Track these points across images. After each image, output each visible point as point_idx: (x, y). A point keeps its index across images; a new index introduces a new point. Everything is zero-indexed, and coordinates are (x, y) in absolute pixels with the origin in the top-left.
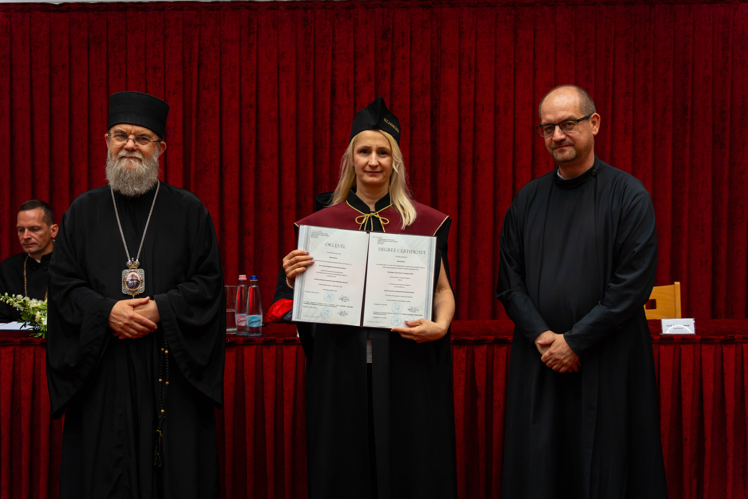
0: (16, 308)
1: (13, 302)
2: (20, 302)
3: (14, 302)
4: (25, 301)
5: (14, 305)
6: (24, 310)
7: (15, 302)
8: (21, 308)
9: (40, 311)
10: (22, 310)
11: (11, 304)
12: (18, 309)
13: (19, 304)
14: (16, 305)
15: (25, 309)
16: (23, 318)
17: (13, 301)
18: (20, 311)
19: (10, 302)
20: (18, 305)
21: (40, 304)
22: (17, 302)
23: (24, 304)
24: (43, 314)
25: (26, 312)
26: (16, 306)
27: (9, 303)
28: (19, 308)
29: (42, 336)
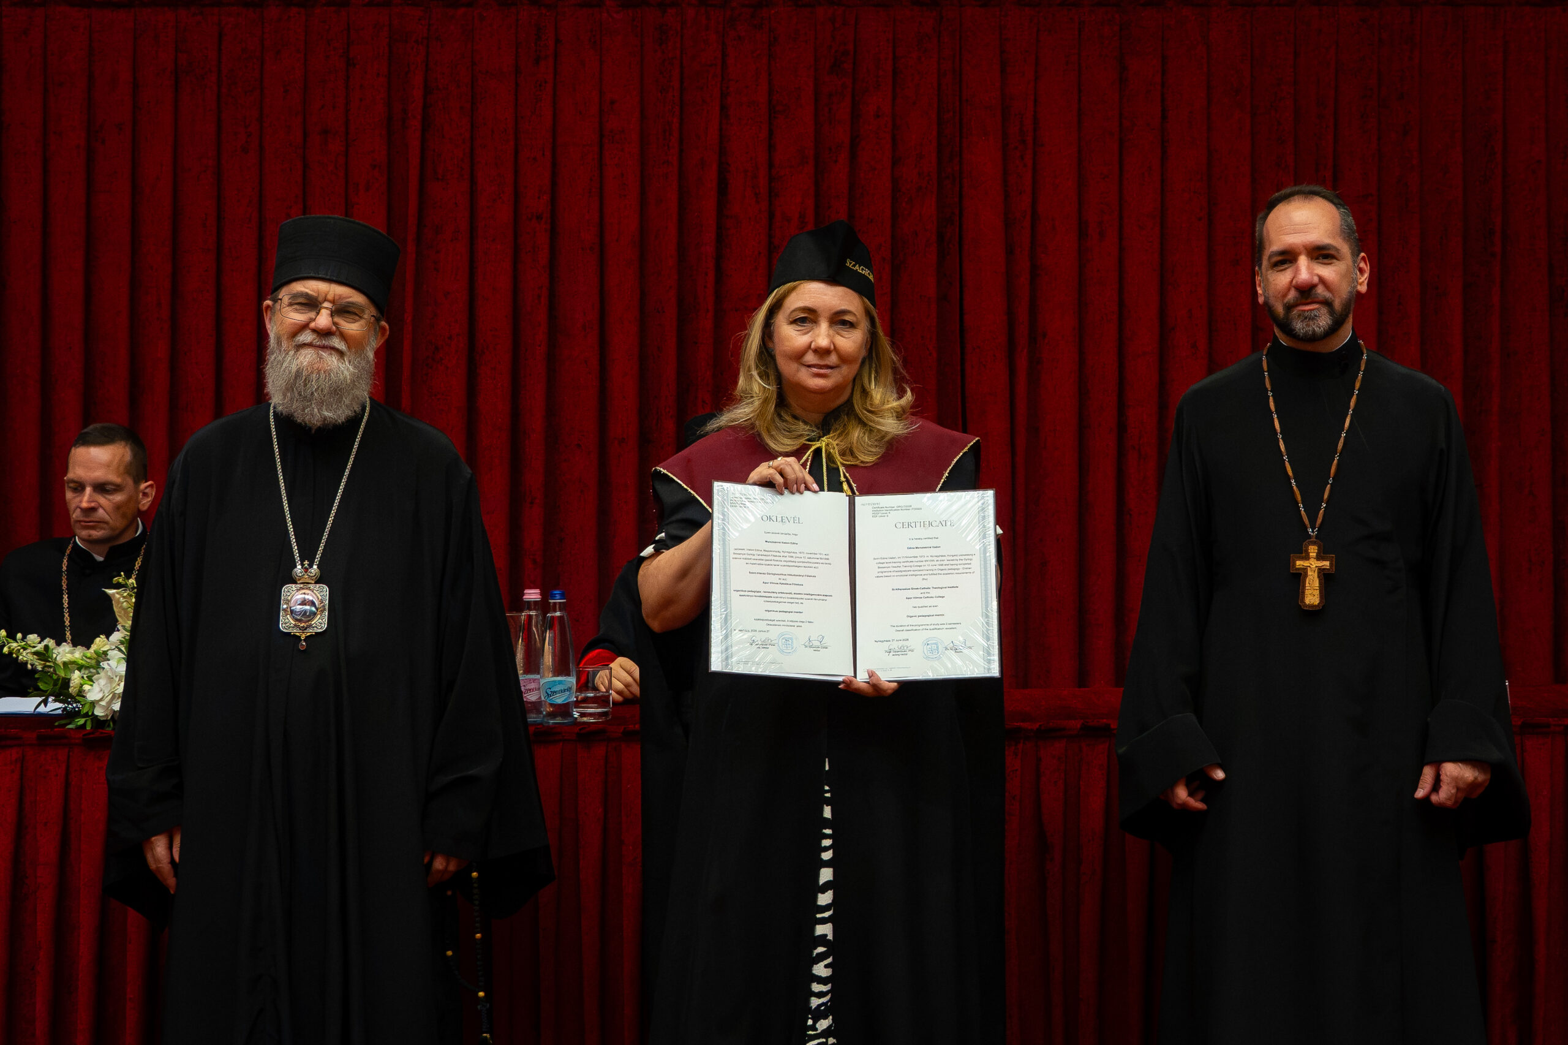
0: (26, 663)
1: (19, 650)
2: (34, 650)
3: (22, 650)
4: (46, 647)
5: (21, 657)
6: (43, 668)
7: (24, 650)
8: (36, 663)
9: (80, 668)
10: (39, 668)
11: (14, 655)
12: (29, 667)
13: (35, 653)
14: (25, 656)
15: (45, 666)
16: (41, 686)
17: (19, 648)
18: (34, 671)
19: (13, 649)
20: (30, 657)
21: (80, 653)
22: (28, 651)
23: (44, 655)
24: (87, 677)
25: (49, 672)
26: (25, 659)
27: (10, 653)
28: (32, 665)
29: (84, 725)
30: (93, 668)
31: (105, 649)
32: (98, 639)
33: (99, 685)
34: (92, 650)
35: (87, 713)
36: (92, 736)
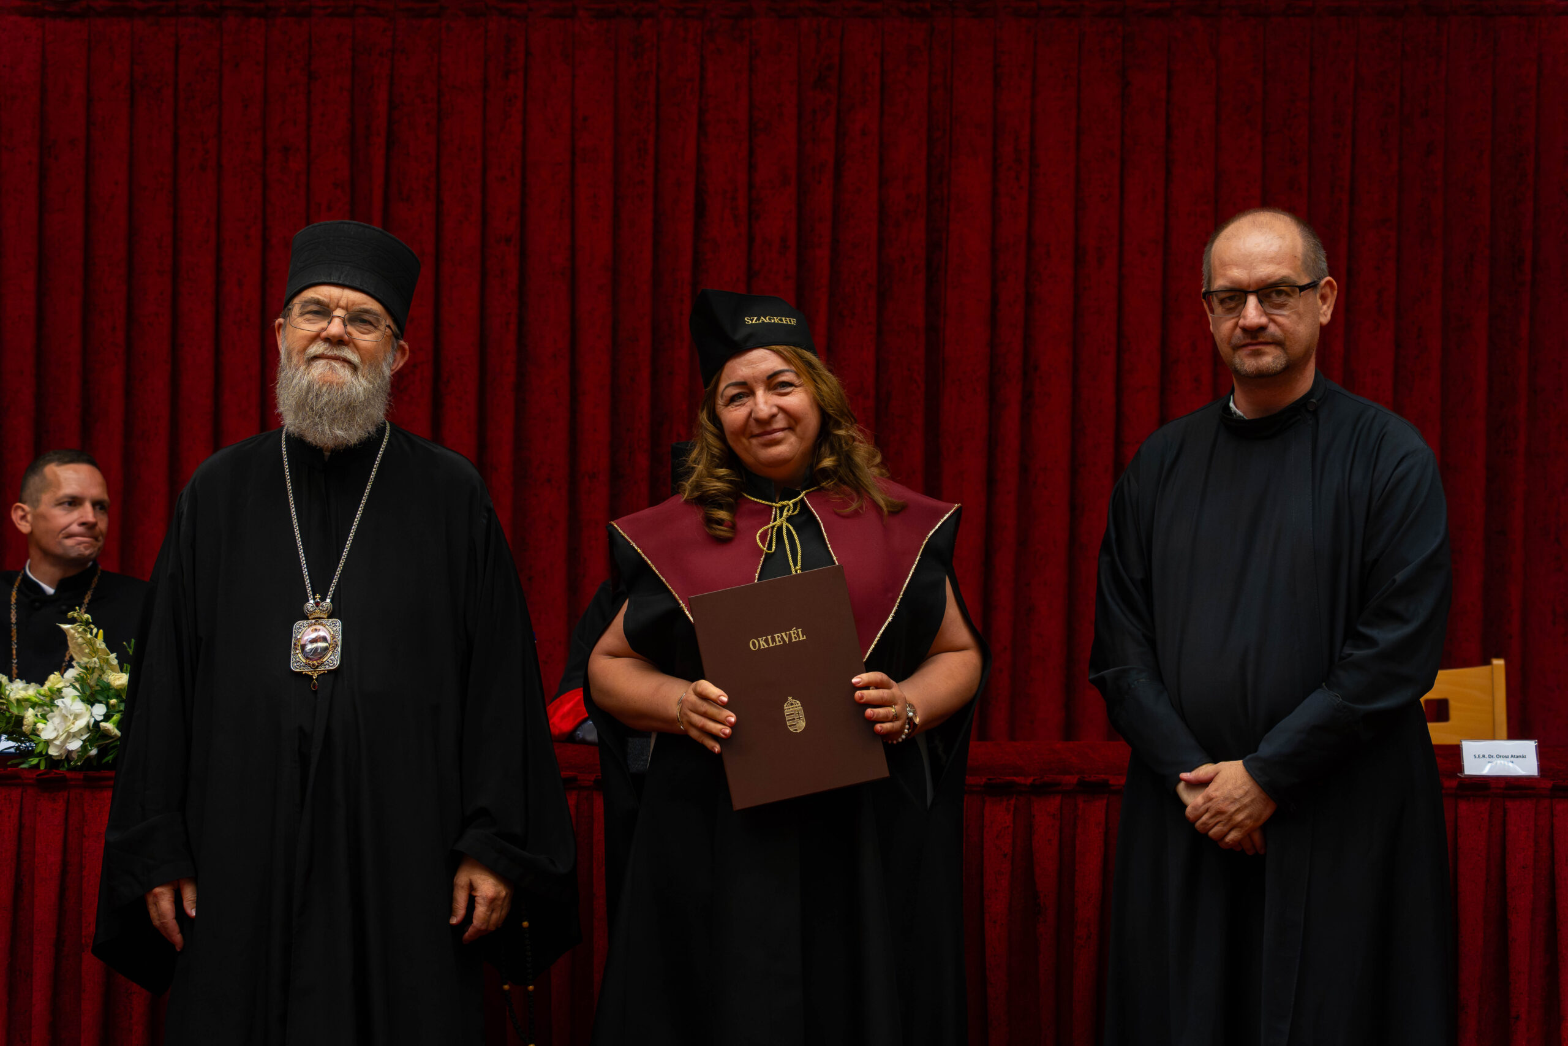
29: (38, 765)
30: (48, 706)
31: (59, 686)
32: (52, 677)
33: (53, 723)
34: (46, 687)
35: (41, 752)
36: (47, 776)
